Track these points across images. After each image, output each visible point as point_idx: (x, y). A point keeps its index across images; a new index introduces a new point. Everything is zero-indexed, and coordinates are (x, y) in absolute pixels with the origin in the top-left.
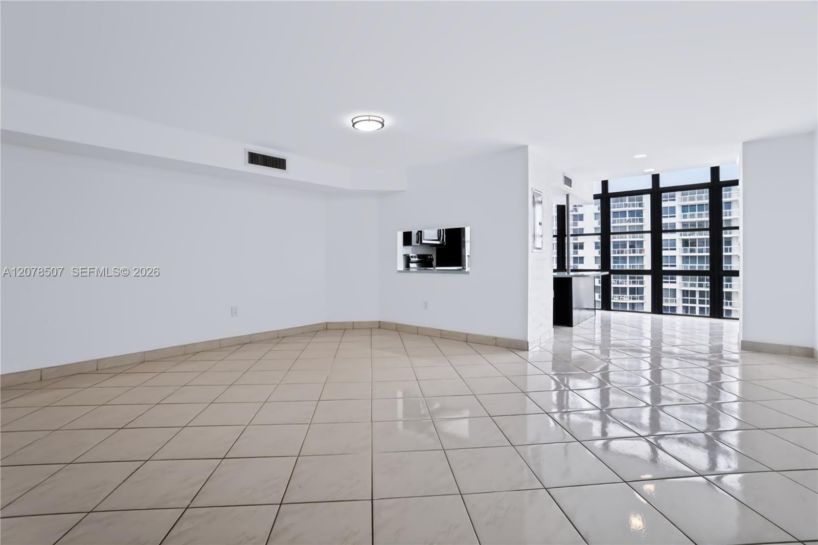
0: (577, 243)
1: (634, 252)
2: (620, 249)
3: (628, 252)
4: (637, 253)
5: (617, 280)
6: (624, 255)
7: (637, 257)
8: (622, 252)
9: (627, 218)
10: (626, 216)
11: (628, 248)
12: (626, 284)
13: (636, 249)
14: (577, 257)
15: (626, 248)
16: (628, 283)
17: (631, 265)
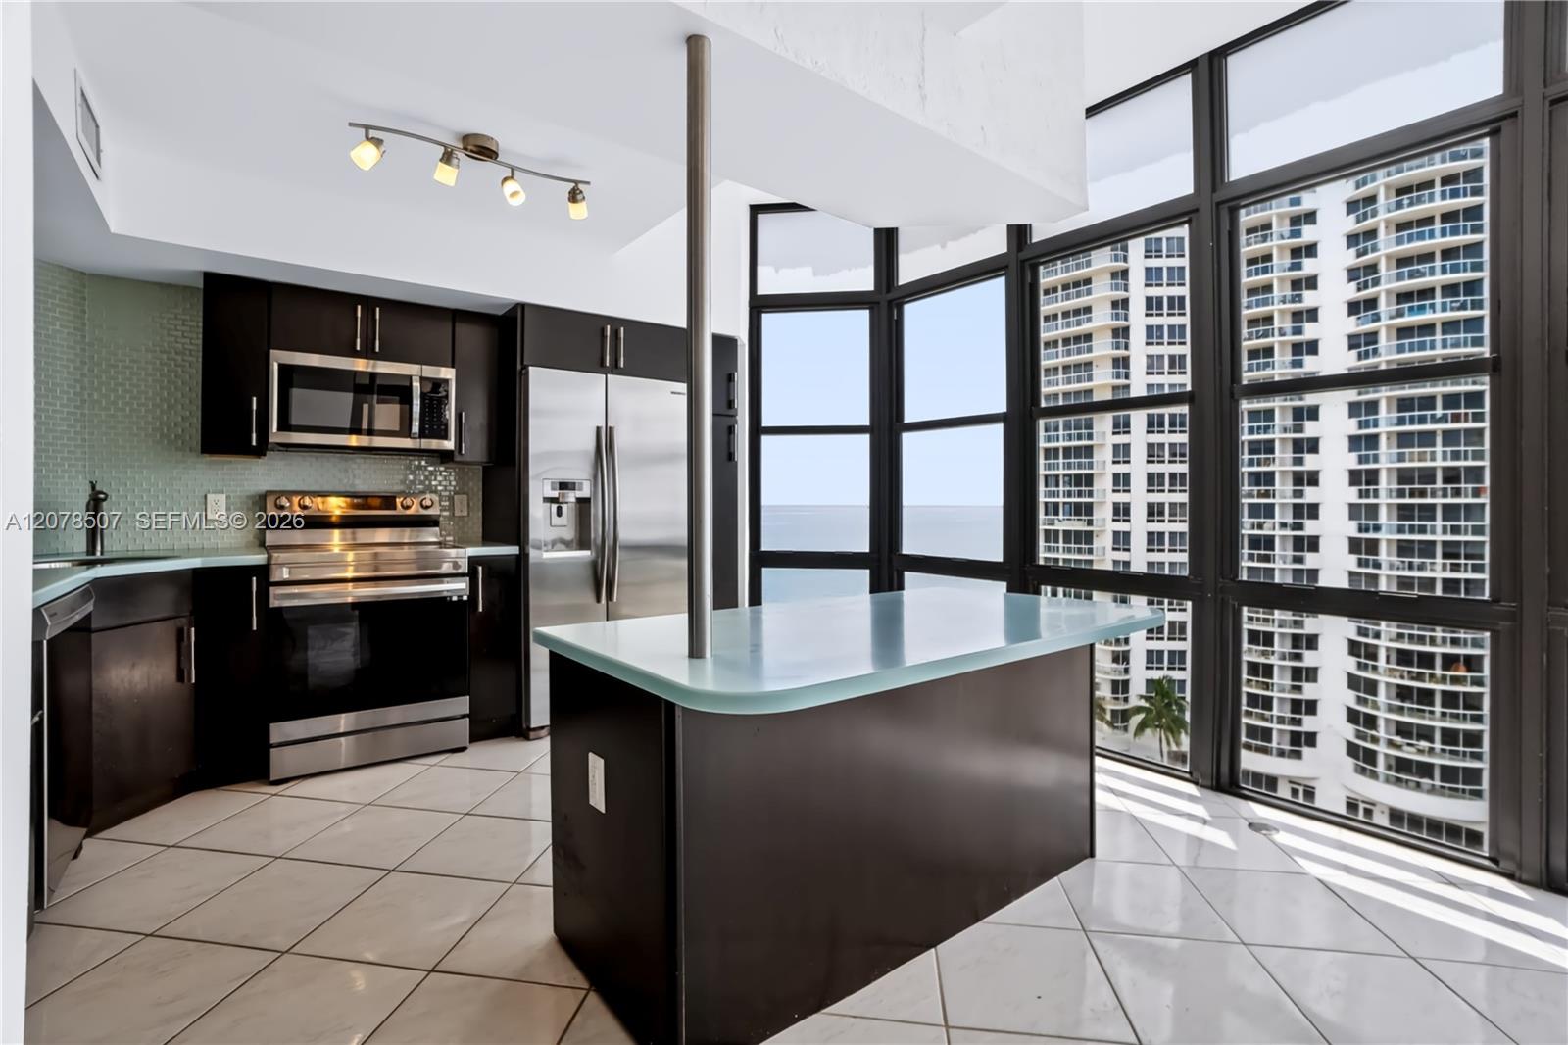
0: (1302, 472)
1: (1457, 493)
2: (1417, 486)
3: (1440, 493)
4: (1466, 496)
5: (1407, 560)
6: (1428, 500)
7: (1467, 506)
8: (1422, 494)
9: (1439, 412)
10: (1434, 408)
11: (1439, 484)
12: (1432, 570)
13: (1463, 486)
14: (1302, 505)
15: (1434, 483)
16: (1439, 567)
17: (1449, 524)
